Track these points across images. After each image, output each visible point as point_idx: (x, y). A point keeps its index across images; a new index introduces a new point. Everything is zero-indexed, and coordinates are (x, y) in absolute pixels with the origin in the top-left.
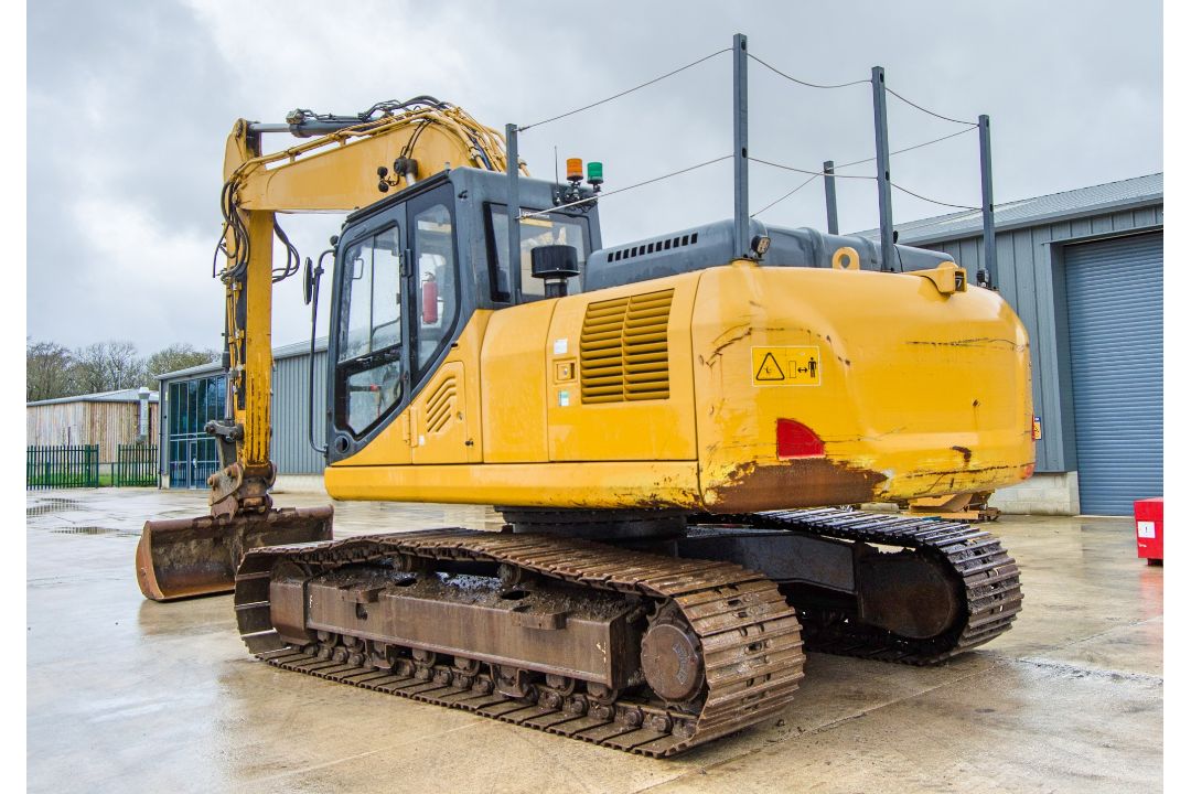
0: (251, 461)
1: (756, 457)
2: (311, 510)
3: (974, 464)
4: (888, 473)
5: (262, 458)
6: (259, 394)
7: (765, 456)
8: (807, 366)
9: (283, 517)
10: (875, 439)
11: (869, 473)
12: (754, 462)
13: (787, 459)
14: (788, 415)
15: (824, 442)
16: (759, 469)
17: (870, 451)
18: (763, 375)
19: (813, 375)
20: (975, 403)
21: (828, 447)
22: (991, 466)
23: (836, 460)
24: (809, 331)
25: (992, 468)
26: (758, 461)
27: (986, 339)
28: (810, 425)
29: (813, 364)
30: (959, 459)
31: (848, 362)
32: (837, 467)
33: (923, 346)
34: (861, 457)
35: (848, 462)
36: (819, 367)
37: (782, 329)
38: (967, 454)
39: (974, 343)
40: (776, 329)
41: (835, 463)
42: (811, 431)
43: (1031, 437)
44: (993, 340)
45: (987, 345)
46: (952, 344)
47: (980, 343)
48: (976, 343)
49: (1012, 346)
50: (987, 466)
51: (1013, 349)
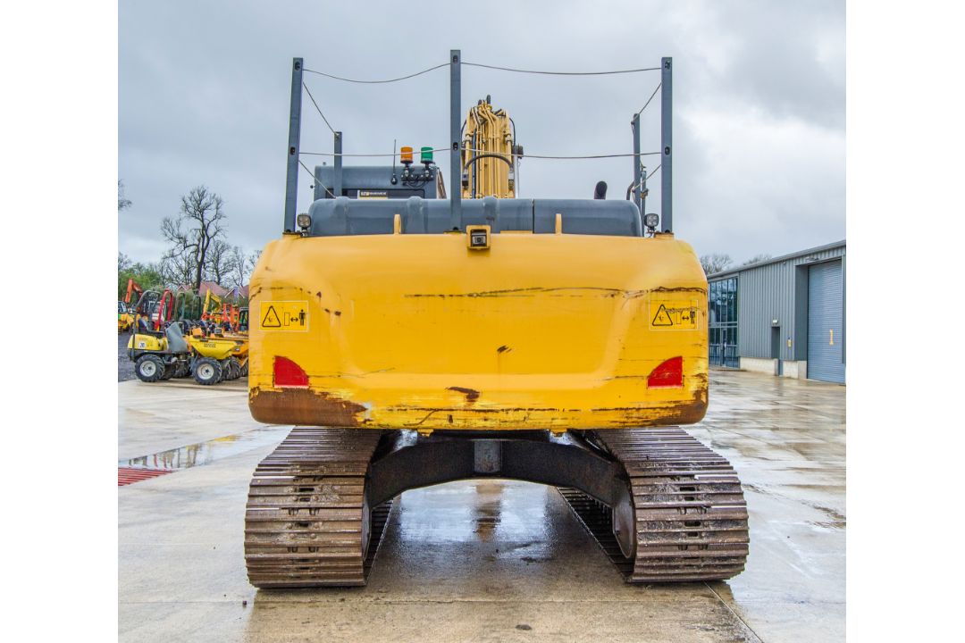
1: (259, 384)
3: (483, 404)
4: (366, 406)
7: (265, 384)
8: (298, 316)
10: (358, 376)
11: (348, 403)
12: (258, 387)
13: (280, 387)
14: (283, 354)
15: (308, 377)
16: (261, 393)
17: (349, 386)
18: (267, 323)
19: (302, 323)
20: (502, 349)
21: (311, 380)
22: (514, 407)
23: (318, 391)
24: (301, 289)
25: (517, 410)
26: (261, 387)
28: (298, 362)
29: (302, 315)
30: (460, 400)
31: (338, 314)
32: (319, 396)
33: (425, 298)
34: (341, 390)
35: (327, 393)
36: (307, 317)
37: (281, 288)
38: (472, 394)
39: (508, 293)
40: (277, 288)
41: (317, 393)
42: (299, 366)
43: (645, 382)
44: (553, 290)
45: (538, 294)
46: (470, 295)
47: (524, 293)
48: (514, 293)
49: (612, 292)
50: (505, 407)
51: (612, 296)
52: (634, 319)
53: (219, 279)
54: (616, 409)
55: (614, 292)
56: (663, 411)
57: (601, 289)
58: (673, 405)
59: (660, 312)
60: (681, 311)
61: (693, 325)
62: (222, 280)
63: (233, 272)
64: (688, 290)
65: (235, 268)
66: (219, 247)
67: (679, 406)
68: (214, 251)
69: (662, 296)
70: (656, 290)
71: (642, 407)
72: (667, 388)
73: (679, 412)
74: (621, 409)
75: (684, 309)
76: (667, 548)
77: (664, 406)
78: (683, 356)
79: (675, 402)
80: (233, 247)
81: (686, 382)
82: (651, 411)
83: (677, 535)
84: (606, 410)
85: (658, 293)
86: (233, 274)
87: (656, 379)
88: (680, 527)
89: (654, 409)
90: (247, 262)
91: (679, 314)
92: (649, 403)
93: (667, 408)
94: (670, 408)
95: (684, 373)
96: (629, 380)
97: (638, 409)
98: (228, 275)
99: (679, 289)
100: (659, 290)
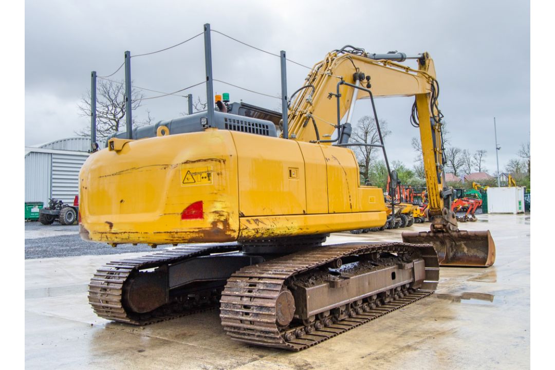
0: (431, 208)
2: (475, 232)
3: (114, 230)
4: (89, 231)
5: (436, 206)
6: (430, 177)
9: (460, 234)
10: (88, 217)
11: (86, 230)
17: (86, 222)
20: (122, 201)
21: (82, 220)
22: (124, 231)
25: (125, 233)
27: (134, 168)
30: (108, 227)
31: (86, 188)
32: (83, 227)
33: (102, 178)
38: (111, 225)
39: (124, 172)
43: (180, 216)
44: (139, 168)
45: (134, 171)
46: (113, 175)
47: (129, 171)
48: (126, 172)
49: (164, 166)
50: (121, 231)
51: (165, 168)
52: (173, 180)
53: (455, 171)
54: (165, 232)
55: (166, 167)
56: (191, 234)
57: (160, 165)
58: (197, 230)
59: (188, 176)
60: (201, 174)
61: (210, 182)
62: (458, 171)
63: (464, 166)
64: (205, 160)
65: (465, 163)
66: (454, 151)
67: (201, 231)
68: (451, 154)
69: (188, 166)
70: (185, 163)
71: (178, 231)
72: (193, 220)
73: (202, 235)
74: (168, 232)
75: (203, 172)
76: (234, 321)
77: (192, 230)
78: (203, 201)
79: (198, 228)
80: (462, 150)
81: (205, 216)
82: (185, 233)
83: (237, 313)
84: (159, 233)
85: (186, 164)
86: (464, 167)
87: (186, 215)
88: (240, 309)
89: (186, 232)
90: (472, 159)
91: (199, 175)
92: (183, 229)
93: (193, 232)
94: (196, 232)
95: (204, 211)
96: (171, 215)
97: (177, 233)
98: (461, 168)
99: (199, 161)
100: (186, 162)
